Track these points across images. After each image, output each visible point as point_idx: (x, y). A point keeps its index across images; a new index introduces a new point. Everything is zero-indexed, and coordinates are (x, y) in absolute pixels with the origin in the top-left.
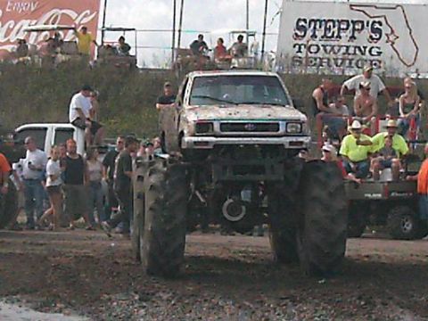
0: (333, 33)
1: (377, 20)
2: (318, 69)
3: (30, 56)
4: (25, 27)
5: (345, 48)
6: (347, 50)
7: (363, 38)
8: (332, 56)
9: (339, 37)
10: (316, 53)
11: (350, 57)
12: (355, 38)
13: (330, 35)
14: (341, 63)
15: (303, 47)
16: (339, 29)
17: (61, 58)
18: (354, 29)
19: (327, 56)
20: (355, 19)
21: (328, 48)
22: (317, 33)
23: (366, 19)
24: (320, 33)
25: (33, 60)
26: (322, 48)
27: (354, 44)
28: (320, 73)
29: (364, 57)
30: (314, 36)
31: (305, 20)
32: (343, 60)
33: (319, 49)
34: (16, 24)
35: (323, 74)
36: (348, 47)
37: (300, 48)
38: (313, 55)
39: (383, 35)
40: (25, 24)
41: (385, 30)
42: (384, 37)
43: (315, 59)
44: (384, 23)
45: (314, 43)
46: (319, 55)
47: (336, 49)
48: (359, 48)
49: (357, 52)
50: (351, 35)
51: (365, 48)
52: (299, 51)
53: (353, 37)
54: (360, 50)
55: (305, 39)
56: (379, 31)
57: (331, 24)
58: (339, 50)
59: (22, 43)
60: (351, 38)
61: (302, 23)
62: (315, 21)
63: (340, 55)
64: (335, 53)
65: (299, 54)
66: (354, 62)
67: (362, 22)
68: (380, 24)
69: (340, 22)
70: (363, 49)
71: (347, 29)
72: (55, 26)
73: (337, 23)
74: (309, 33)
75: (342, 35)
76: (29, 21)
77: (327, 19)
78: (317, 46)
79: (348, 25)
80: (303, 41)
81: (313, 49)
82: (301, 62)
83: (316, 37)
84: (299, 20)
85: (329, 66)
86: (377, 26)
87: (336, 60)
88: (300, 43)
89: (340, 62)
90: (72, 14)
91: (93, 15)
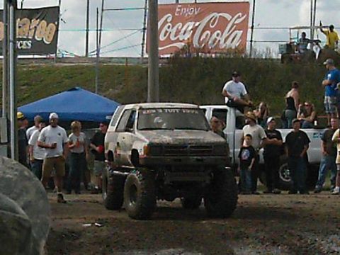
90: (228, 16)
91: (244, 17)
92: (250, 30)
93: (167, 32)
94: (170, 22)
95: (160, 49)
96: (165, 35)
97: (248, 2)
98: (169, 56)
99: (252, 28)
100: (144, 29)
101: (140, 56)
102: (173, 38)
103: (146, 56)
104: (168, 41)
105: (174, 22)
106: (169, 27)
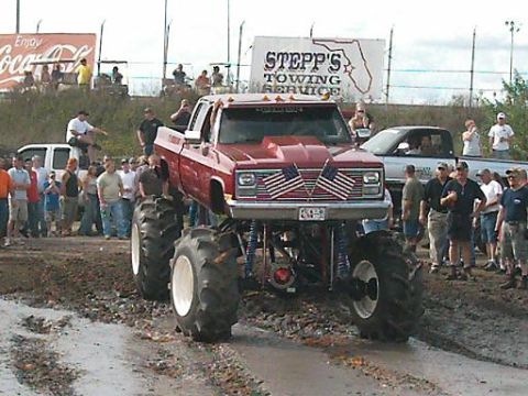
0: (298, 64)
1: (336, 53)
4: (32, 60)
5: (309, 78)
6: (311, 79)
7: (324, 69)
8: (297, 84)
9: (303, 68)
10: (283, 82)
11: (313, 85)
13: (295, 66)
14: (306, 91)
15: (272, 77)
16: (304, 61)
17: (62, 87)
18: (316, 61)
19: (293, 84)
20: (317, 53)
21: (294, 78)
22: (284, 64)
23: (326, 52)
24: (287, 65)
25: (38, 89)
26: (288, 77)
27: (316, 74)
29: (325, 85)
30: (282, 67)
31: (274, 54)
32: (307, 87)
33: (286, 78)
34: (23, 58)
36: (311, 77)
37: (270, 78)
38: (281, 84)
39: (342, 66)
40: (32, 58)
41: (343, 61)
42: (342, 68)
43: (283, 87)
44: (342, 56)
45: (282, 73)
46: (286, 83)
47: (301, 78)
48: (321, 77)
49: (320, 81)
50: (314, 65)
51: (326, 77)
52: (269, 80)
53: (316, 68)
54: (322, 79)
55: (275, 69)
56: (339, 63)
57: (297, 57)
58: (303, 79)
59: (29, 74)
60: (314, 68)
61: (271, 56)
62: (283, 54)
63: (304, 84)
64: (300, 82)
65: (269, 83)
66: (316, 89)
67: (324, 55)
68: (339, 56)
69: (304, 55)
70: (324, 78)
71: (310, 61)
72: (58, 59)
73: (301, 56)
74: (278, 64)
75: (305, 66)
76: (34, 56)
77: (293, 52)
78: (284, 75)
79: (311, 58)
80: (273, 72)
81: (282, 78)
82: (270, 89)
83: (284, 68)
84: (269, 53)
86: (336, 58)
87: (301, 87)
88: (270, 73)
89: (304, 89)
90: (72, 49)
91: (90, 50)
93: (5, 64)
94: (10, 54)
96: (3, 68)
97: (94, 34)
98: (5, 90)
102: (12, 71)
104: (7, 74)
105: (13, 54)
106: (8, 59)
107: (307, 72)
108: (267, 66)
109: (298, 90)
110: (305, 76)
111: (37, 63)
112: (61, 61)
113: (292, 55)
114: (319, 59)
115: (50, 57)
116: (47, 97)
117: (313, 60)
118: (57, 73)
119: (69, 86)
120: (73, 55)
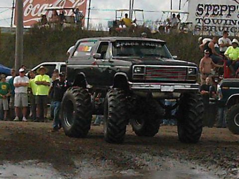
0: (218, 12)
2: (209, 32)
3: (49, 24)
5: (225, 21)
6: (226, 22)
7: (235, 16)
8: (217, 25)
9: (221, 14)
10: (208, 23)
11: (227, 26)
12: (230, 15)
13: (216, 13)
14: (223, 29)
15: (201, 20)
16: (222, 10)
17: (65, 25)
18: (230, 10)
19: (215, 25)
20: (230, 5)
21: (215, 21)
22: (209, 12)
23: (236, 5)
24: (210, 13)
25: (50, 26)
26: (212, 21)
27: (229, 19)
28: (211, 35)
29: (235, 26)
30: (207, 14)
31: (202, 5)
33: (210, 21)
35: (212, 35)
36: (226, 21)
37: (199, 21)
38: (206, 25)
40: (46, 6)
43: (208, 27)
45: (207, 18)
46: (210, 25)
47: (220, 21)
48: (232, 21)
49: (232, 23)
50: (228, 13)
51: (236, 21)
52: (199, 22)
53: (229, 15)
54: (233, 22)
55: (203, 15)
57: (217, 7)
58: (221, 22)
59: (44, 17)
60: (228, 15)
61: (201, 7)
62: (208, 6)
63: (222, 25)
64: (219, 24)
65: (199, 24)
66: (229, 29)
67: (234, 6)
69: (222, 6)
70: (235, 22)
71: (226, 10)
73: (220, 7)
74: (205, 12)
75: (223, 13)
77: (214, 4)
78: (209, 19)
79: (226, 8)
80: (202, 17)
81: (207, 21)
82: (200, 28)
83: (208, 14)
84: (199, 5)
85: (216, 31)
87: (219, 27)
88: (200, 18)
89: (221, 29)
90: (72, 0)
91: (84, 1)
92: (87, 11)
93: (29, 10)
94: (32, 3)
95: (24, 22)
96: (27, 13)
98: (29, 27)
99: (89, 9)
100: (13, 8)
101: (10, 26)
102: (33, 15)
103: (14, 26)
104: (30, 16)
105: (34, 4)
106: (30, 7)
107: (224, 17)
108: (197, 13)
109: (217, 29)
110: (222, 20)
111: (49, 10)
112: (64, 9)
113: (214, 6)
114: (231, 9)
115: (58, 6)
116: (56, 31)
117: (228, 10)
118: (62, 16)
119: (69, 25)
120: (73, 5)
